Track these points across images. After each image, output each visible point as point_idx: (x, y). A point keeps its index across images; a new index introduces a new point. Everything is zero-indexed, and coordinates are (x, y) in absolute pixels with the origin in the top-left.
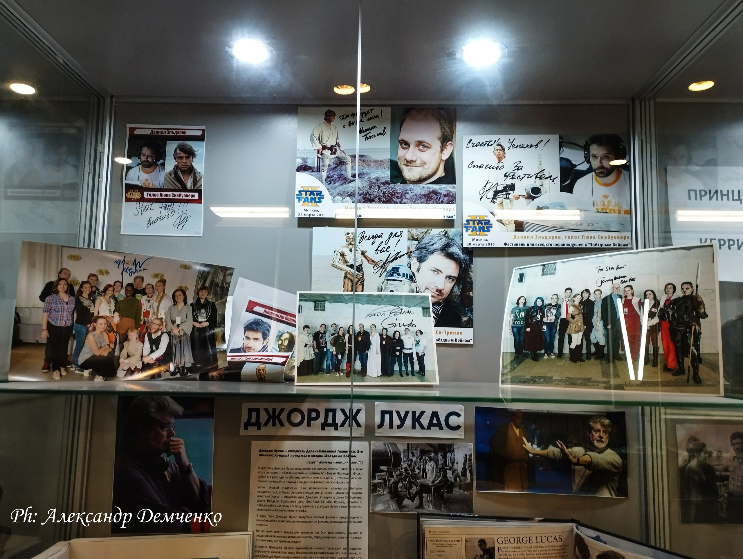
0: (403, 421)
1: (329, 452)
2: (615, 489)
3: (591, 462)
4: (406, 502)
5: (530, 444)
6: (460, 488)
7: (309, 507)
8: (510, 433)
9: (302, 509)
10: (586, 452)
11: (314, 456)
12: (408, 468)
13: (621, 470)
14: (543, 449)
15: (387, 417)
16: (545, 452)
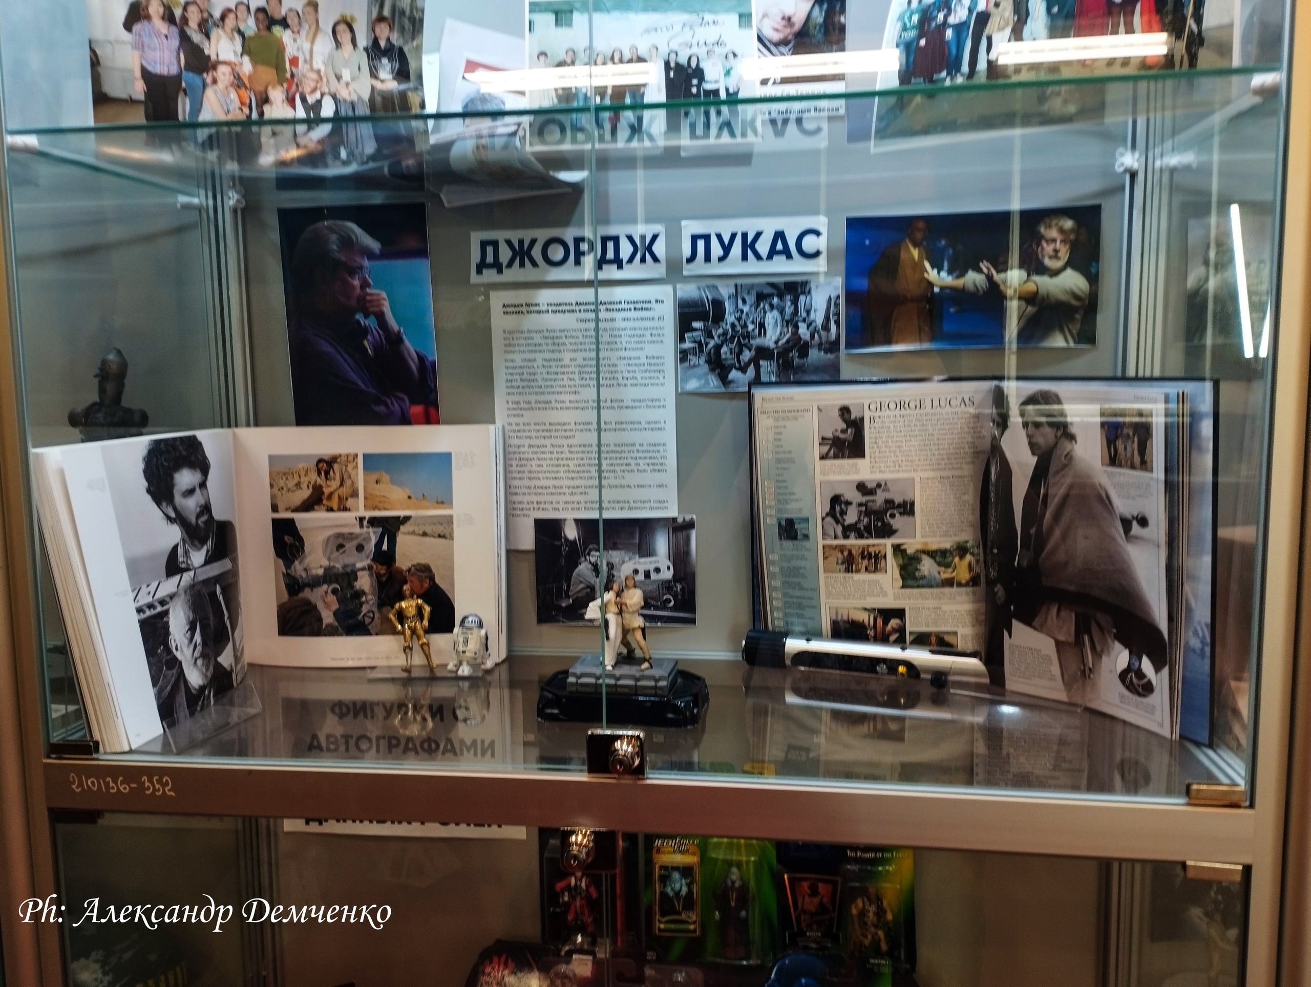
0: (727, 249)
1: (611, 303)
2: (1075, 332)
3: (1037, 293)
4: (734, 374)
5: (935, 271)
6: (820, 349)
7: (583, 386)
8: (903, 255)
9: (573, 389)
10: (1029, 275)
11: (588, 311)
12: (736, 323)
13: (1087, 302)
14: (958, 277)
15: (701, 244)
16: (960, 283)
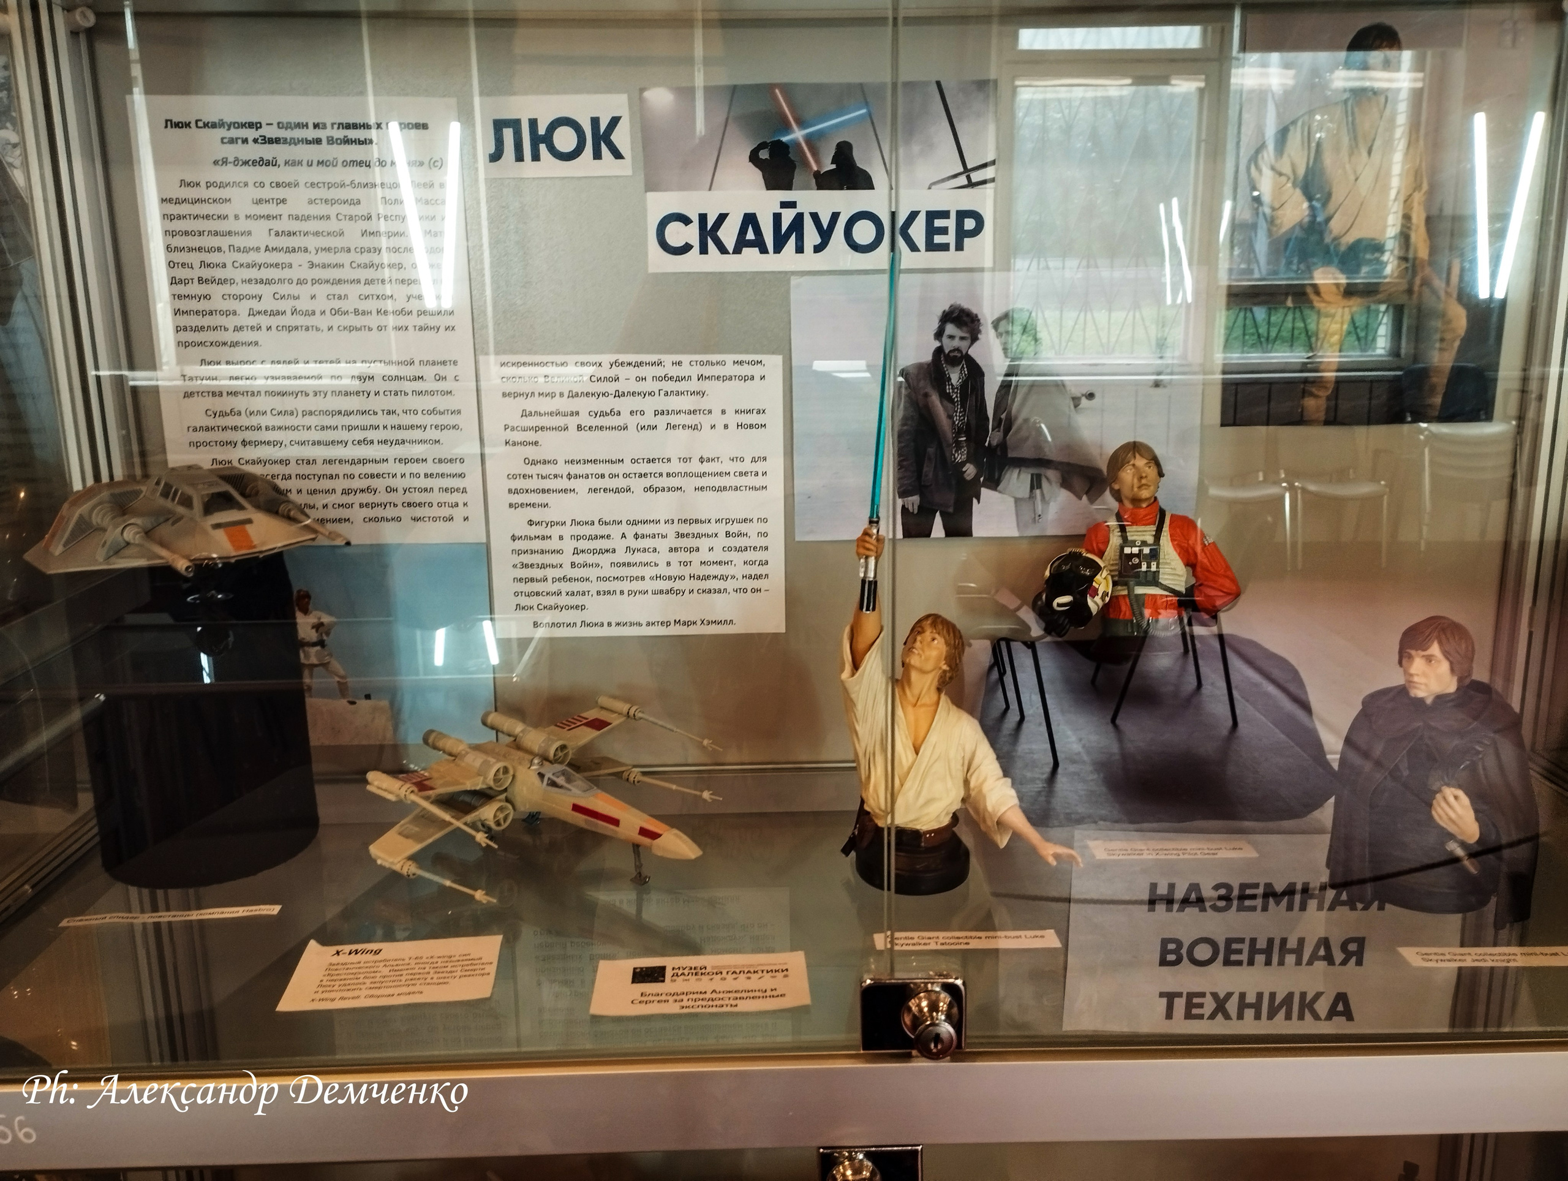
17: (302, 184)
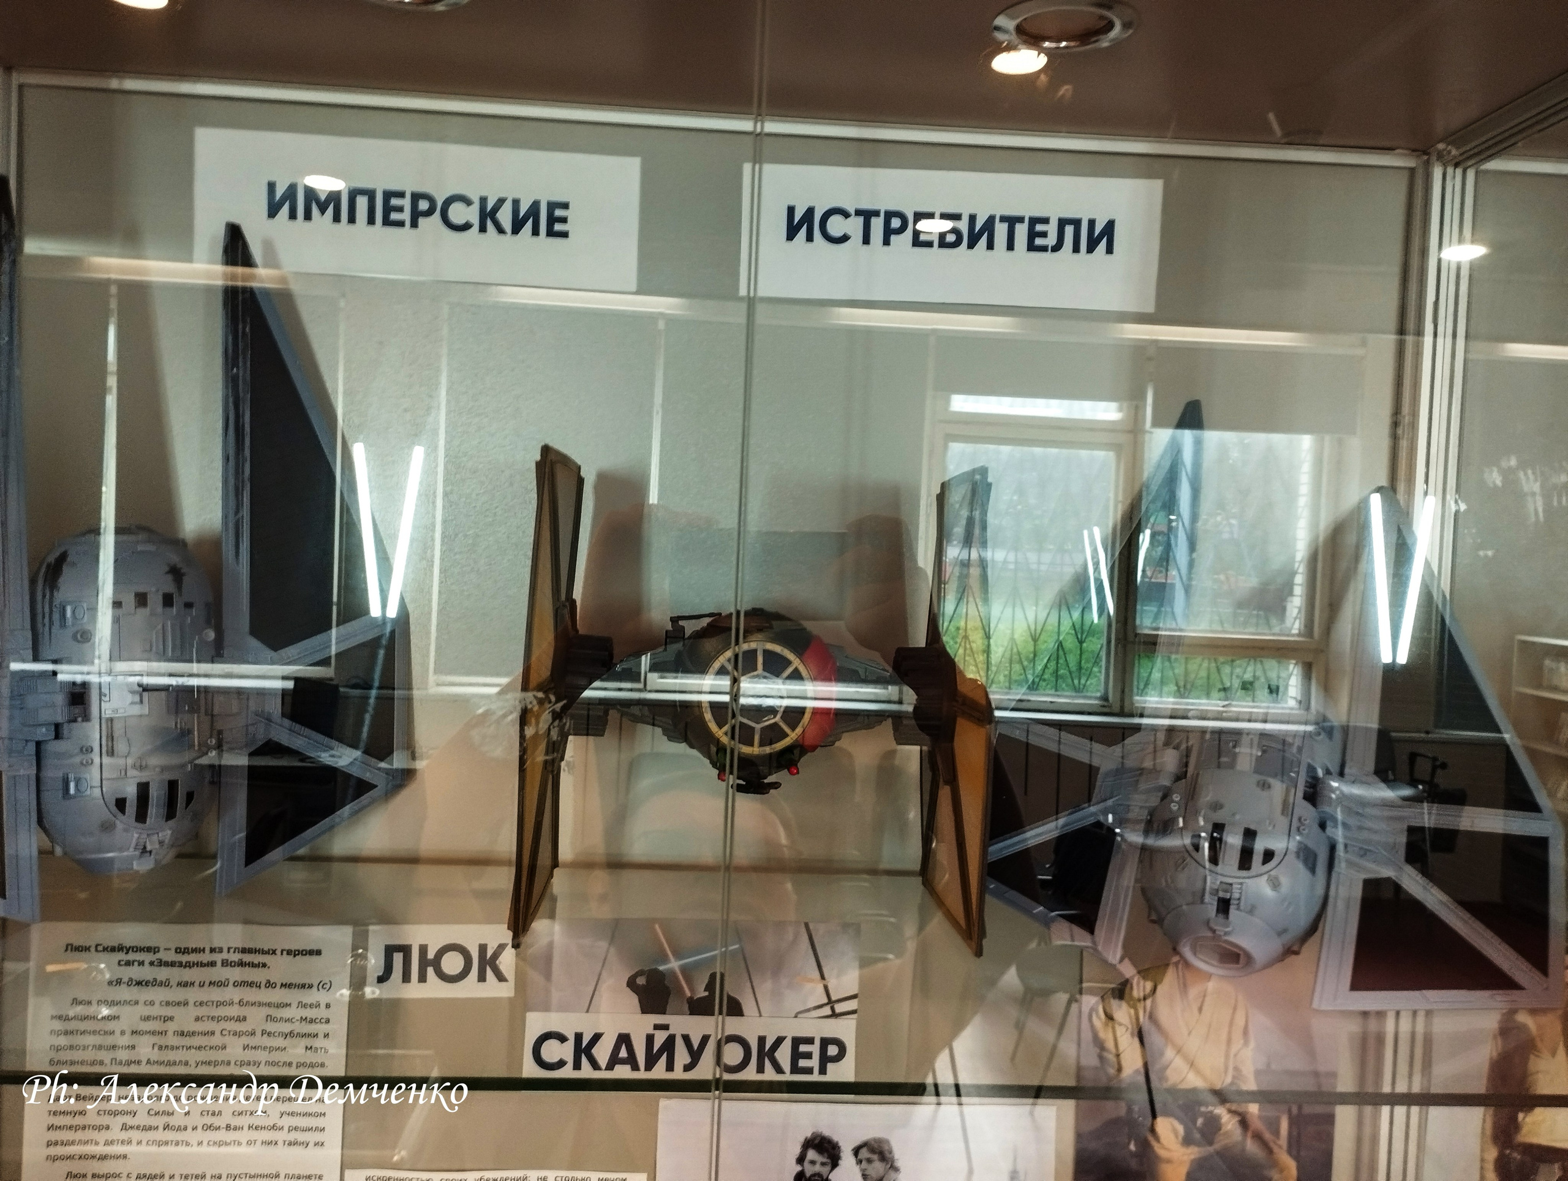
17: (191, 1003)
